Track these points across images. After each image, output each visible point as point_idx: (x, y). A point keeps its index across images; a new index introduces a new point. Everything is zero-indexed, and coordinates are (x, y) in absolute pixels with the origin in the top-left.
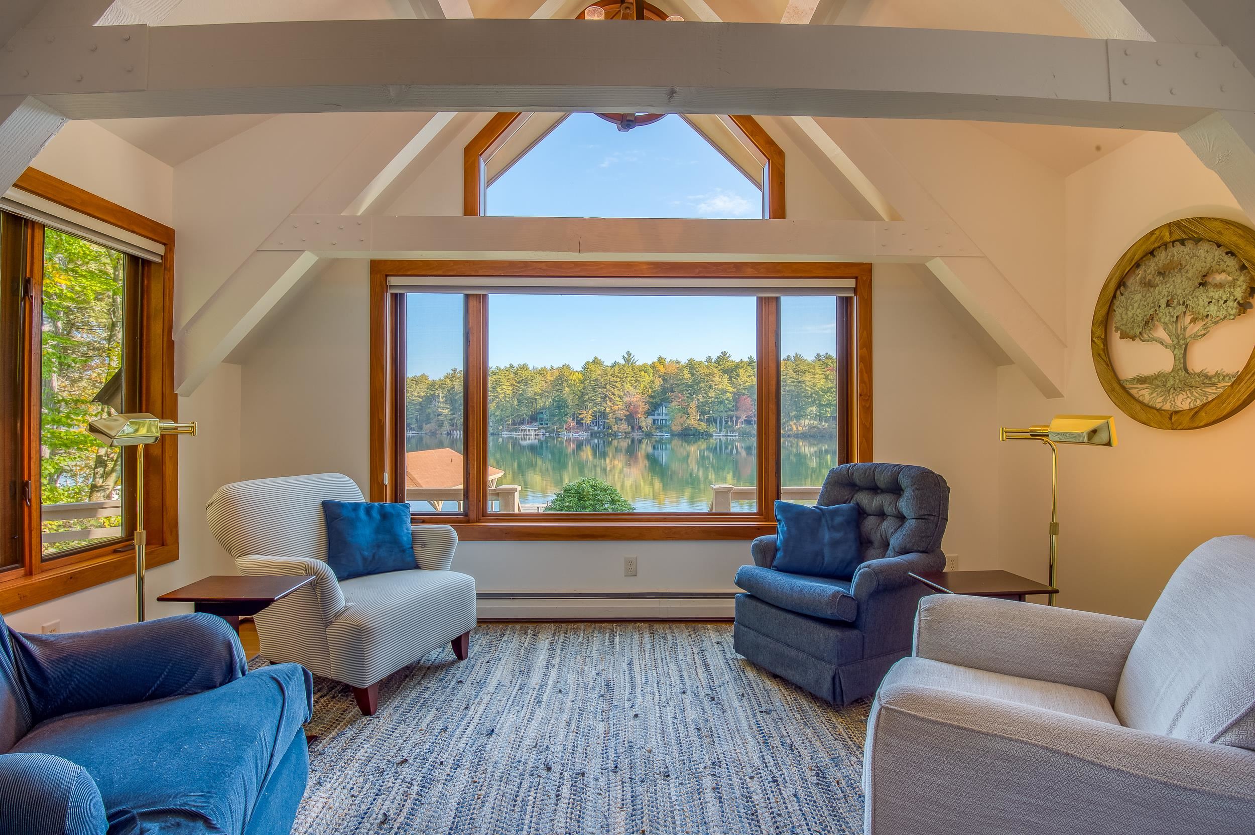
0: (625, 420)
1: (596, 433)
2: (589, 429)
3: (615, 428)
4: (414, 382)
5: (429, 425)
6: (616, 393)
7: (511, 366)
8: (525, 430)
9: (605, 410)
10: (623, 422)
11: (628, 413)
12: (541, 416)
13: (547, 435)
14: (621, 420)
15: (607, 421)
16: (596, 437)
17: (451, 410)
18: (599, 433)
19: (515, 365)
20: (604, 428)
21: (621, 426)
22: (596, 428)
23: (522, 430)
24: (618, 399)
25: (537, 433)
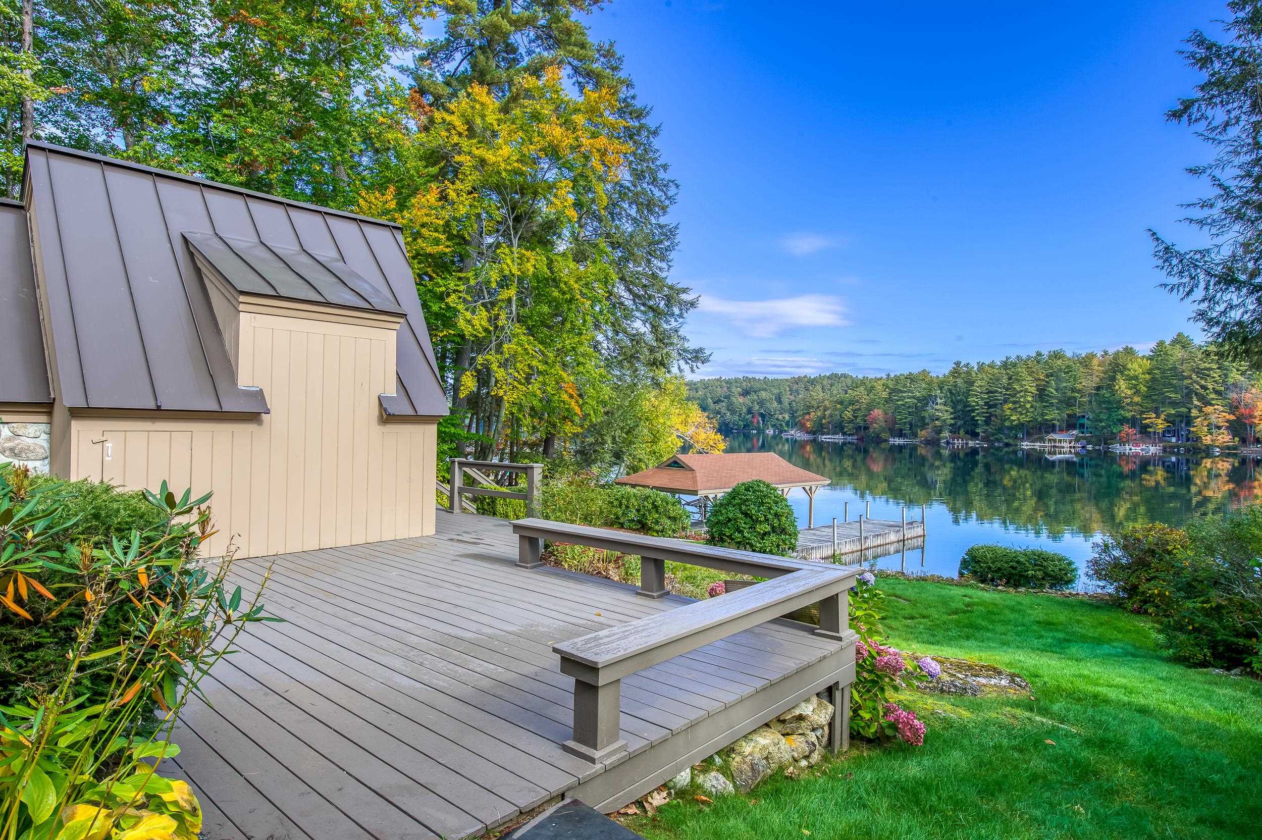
0: (1227, 428)
1: (1172, 447)
2: (1161, 441)
3: (1207, 440)
4: (909, 381)
5: (923, 432)
6: (1210, 387)
7: (1039, 354)
8: (1055, 441)
9: (1190, 412)
10: (1221, 431)
11: (1232, 417)
12: (1082, 421)
13: (1090, 447)
14: (1219, 428)
15: (1192, 429)
16: (1173, 453)
17: (951, 413)
18: (1178, 447)
19: (1045, 353)
20: (1188, 440)
21: (1219, 438)
22: (1174, 440)
23: (1050, 440)
24: (1213, 396)
25: (1072, 444)
